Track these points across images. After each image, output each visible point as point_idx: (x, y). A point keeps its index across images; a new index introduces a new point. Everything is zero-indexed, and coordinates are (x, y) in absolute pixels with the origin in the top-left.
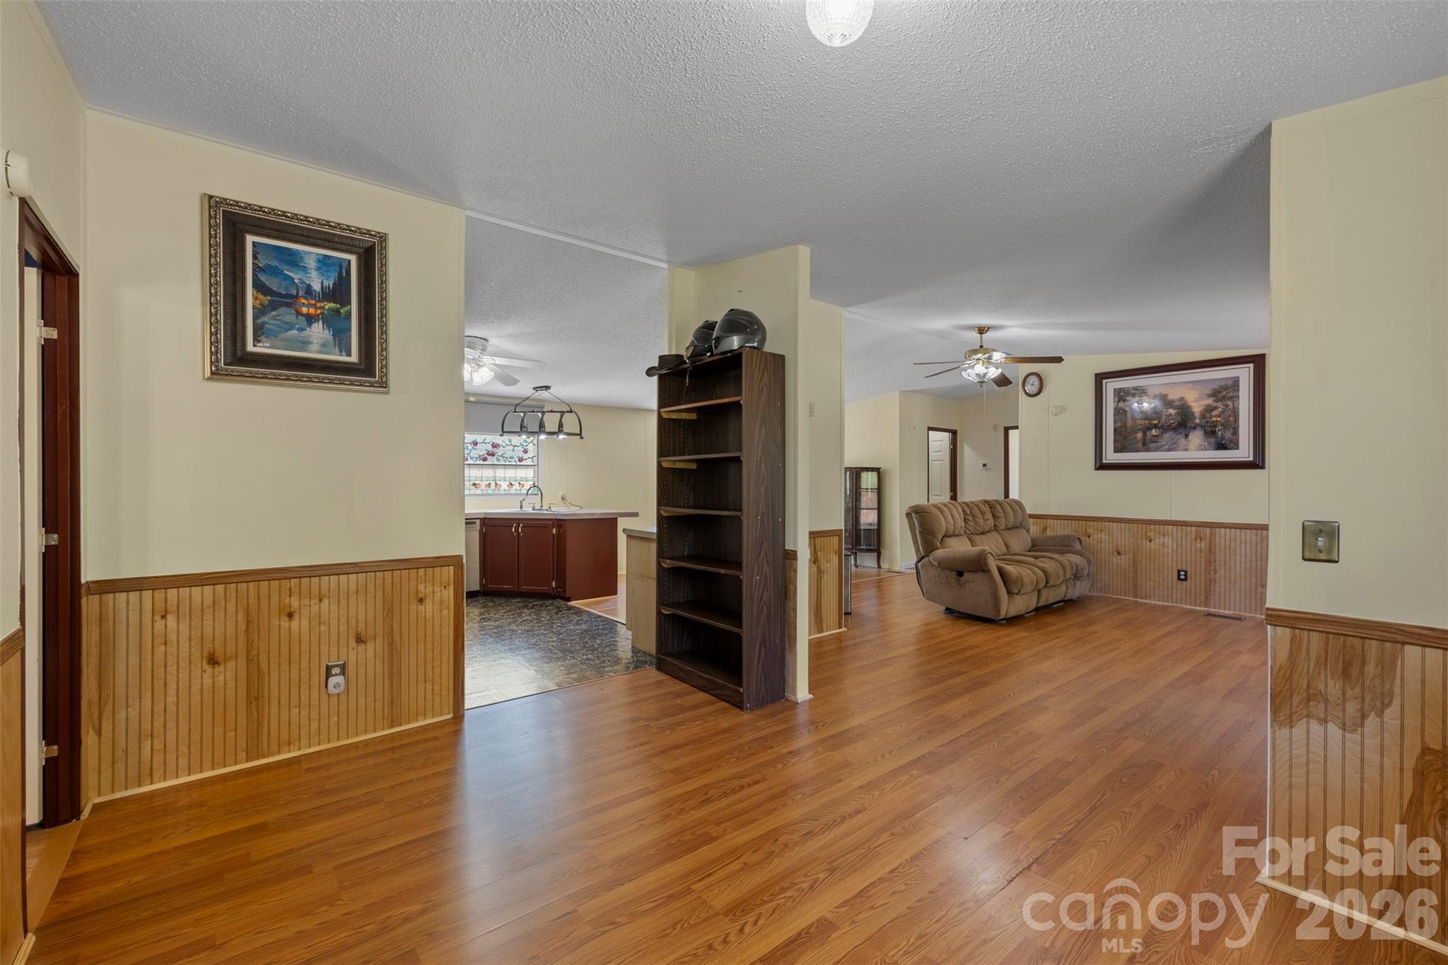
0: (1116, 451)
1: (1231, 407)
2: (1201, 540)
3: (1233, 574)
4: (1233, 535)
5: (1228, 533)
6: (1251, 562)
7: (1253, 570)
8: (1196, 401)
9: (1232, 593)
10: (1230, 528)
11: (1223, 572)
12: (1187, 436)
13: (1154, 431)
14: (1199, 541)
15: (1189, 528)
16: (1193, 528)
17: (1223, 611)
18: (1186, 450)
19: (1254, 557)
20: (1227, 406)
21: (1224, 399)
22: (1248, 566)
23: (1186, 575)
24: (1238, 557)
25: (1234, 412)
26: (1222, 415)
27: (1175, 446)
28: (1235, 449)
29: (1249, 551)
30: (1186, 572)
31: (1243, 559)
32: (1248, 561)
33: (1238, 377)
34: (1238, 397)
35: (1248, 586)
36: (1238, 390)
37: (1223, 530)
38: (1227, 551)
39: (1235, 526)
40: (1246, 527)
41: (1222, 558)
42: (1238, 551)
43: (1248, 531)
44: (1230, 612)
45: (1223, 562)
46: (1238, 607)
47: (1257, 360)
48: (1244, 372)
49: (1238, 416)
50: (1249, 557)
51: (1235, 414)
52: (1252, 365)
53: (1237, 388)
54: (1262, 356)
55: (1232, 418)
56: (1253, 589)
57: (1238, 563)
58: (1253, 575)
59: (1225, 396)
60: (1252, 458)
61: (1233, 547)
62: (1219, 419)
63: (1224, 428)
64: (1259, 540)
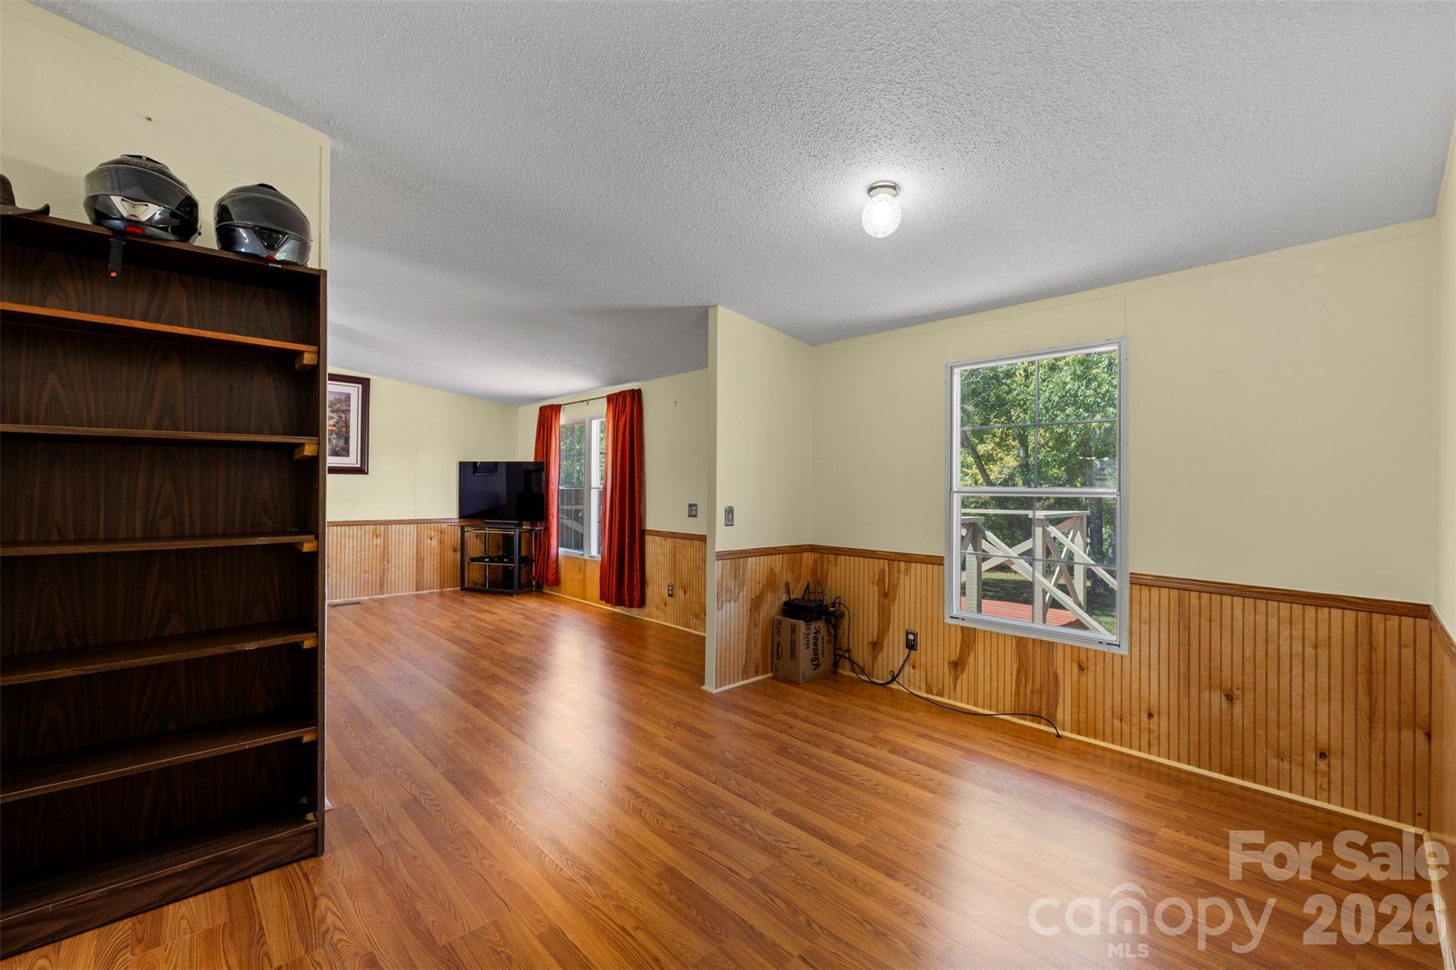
1: (344, 419)
3: (343, 566)
4: (343, 532)
5: (339, 530)
6: (357, 554)
7: (359, 559)
9: (342, 583)
10: (341, 526)
11: (334, 565)
17: (335, 601)
19: (359, 549)
20: (341, 418)
21: (339, 411)
22: (355, 557)
24: (347, 551)
25: (346, 424)
26: (337, 425)
28: (347, 456)
29: (355, 544)
31: (351, 551)
32: (355, 553)
33: (350, 394)
34: (349, 411)
35: (354, 574)
36: (349, 406)
37: (335, 528)
38: (339, 546)
39: (346, 524)
40: (353, 523)
41: (334, 553)
42: (347, 545)
43: (355, 527)
44: (341, 600)
45: (334, 557)
46: (346, 594)
47: (365, 383)
48: (354, 391)
49: (349, 427)
50: (355, 549)
51: (347, 427)
52: (360, 386)
53: (348, 403)
54: (368, 380)
55: (344, 429)
56: (359, 576)
57: (347, 556)
58: (359, 565)
59: (338, 409)
60: (359, 465)
61: (343, 542)
62: (334, 428)
63: (338, 437)
64: (363, 535)
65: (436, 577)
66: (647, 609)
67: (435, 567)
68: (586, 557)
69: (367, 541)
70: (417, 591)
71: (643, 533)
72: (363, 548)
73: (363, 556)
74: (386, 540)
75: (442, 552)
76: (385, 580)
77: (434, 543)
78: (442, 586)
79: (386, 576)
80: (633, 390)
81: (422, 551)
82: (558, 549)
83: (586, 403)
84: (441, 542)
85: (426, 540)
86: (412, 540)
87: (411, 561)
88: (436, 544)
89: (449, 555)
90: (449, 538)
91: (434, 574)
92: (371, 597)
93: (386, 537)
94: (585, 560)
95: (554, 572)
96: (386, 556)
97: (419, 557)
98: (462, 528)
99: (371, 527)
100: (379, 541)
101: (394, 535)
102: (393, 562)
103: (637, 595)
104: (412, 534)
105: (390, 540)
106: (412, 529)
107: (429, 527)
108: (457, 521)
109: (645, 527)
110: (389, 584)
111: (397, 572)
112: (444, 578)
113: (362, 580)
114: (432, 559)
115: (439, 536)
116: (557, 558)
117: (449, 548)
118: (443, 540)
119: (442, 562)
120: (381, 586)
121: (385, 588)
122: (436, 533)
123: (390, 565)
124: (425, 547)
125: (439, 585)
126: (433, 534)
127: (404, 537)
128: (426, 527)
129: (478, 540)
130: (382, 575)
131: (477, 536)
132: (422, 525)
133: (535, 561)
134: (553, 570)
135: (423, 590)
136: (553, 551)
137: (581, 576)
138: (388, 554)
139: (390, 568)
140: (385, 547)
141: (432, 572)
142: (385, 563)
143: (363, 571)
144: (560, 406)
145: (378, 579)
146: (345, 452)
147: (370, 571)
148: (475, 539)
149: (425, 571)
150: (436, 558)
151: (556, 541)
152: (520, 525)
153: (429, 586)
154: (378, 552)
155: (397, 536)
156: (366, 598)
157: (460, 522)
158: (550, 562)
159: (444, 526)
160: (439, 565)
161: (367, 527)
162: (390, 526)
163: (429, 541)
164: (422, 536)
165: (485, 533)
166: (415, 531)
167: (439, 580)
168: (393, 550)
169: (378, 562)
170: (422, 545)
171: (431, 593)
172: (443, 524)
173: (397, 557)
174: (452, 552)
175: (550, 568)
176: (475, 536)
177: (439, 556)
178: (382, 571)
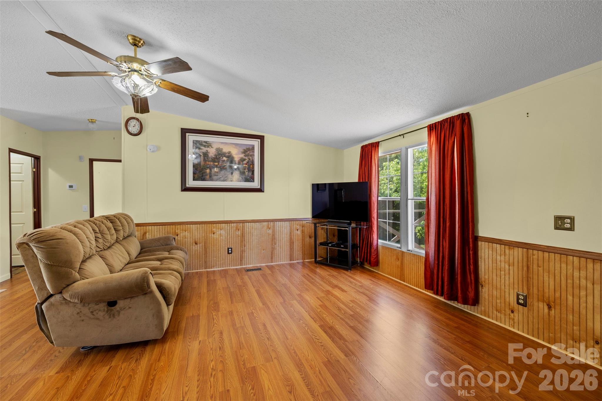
0: (194, 180)
1: (251, 160)
2: (238, 230)
3: (252, 246)
4: (252, 226)
5: (250, 225)
7: (260, 242)
8: (236, 154)
9: (252, 256)
10: (251, 222)
11: (248, 246)
12: (232, 173)
13: (216, 169)
14: (237, 231)
15: (233, 224)
16: (235, 224)
18: (232, 181)
19: (260, 236)
20: (250, 159)
21: (248, 156)
23: (231, 251)
24: (254, 237)
25: (252, 163)
27: (226, 179)
28: (252, 182)
29: (258, 233)
30: (231, 249)
31: (256, 238)
32: (258, 238)
33: (254, 145)
34: (254, 155)
35: (258, 251)
36: (254, 152)
37: (248, 223)
38: (250, 235)
39: (253, 221)
40: (257, 221)
41: (248, 238)
42: (254, 233)
43: (258, 223)
44: (251, 266)
45: (248, 240)
46: (254, 262)
47: (261, 138)
48: (256, 143)
49: (254, 165)
50: (258, 236)
51: (253, 164)
52: (259, 140)
53: (253, 151)
54: (263, 137)
55: (251, 166)
56: (260, 252)
57: (254, 240)
58: (260, 245)
59: (248, 154)
60: (259, 187)
61: (252, 232)
62: (246, 165)
63: (249, 171)
64: (262, 228)
65: (300, 253)
66: (481, 307)
67: (300, 247)
68: (404, 250)
69: (264, 231)
70: (290, 261)
71: (476, 239)
72: (262, 235)
73: (262, 240)
74: (274, 231)
75: (303, 238)
76: (274, 255)
77: (299, 232)
78: (304, 259)
79: (274, 252)
80: (462, 114)
81: (293, 237)
82: (377, 241)
83: (402, 136)
84: (303, 232)
85: (295, 231)
86: (287, 231)
87: (287, 244)
88: (300, 233)
89: (307, 240)
90: (307, 230)
91: (299, 251)
92: (266, 264)
93: (274, 229)
94: (403, 252)
95: (375, 256)
96: (274, 240)
97: (291, 241)
98: (315, 224)
99: (266, 223)
100: (270, 231)
101: (278, 228)
102: (278, 244)
103: (471, 294)
104: (287, 227)
105: (276, 231)
106: (287, 224)
107: (296, 223)
108: (311, 219)
109: (478, 234)
110: (276, 256)
111: (280, 250)
112: (305, 254)
113: (262, 254)
114: (298, 242)
115: (302, 229)
116: (377, 247)
117: (307, 236)
118: (304, 231)
119: (303, 245)
120: (272, 258)
121: (274, 259)
122: (300, 227)
123: (276, 246)
124: (294, 235)
125: (302, 258)
126: (298, 227)
127: (283, 229)
128: (294, 223)
129: (323, 231)
130: (272, 251)
131: (322, 229)
132: (293, 222)
133: (360, 247)
134: (374, 255)
135: (293, 261)
136: (375, 243)
137: (399, 263)
138: (275, 239)
139: (276, 247)
140: (273, 235)
141: (298, 250)
142: (274, 245)
143: (262, 249)
144: (379, 142)
145: (270, 254)
146: (252, 179)
147: (266, 249)
148: (321, 231)
149: (294, 249)
150: (300, 242)
151: (376, 236)
152: (350, 224)
153: (296, 259)
154: (270, 238)
155: (280, 228)
156: (264, 265)
157: (313, 220)
158: (373, 250)
159: (304, 222)
160: (302, 245)
161: (264, 223)
162: (276, 222)
163: (296, 232)
164: (293, 229)
165: (327, 228)
166: (289, 225)
167: (302, 255)
168: (278, 237)
169: (270, 243)
170: (292, 234)
171: (297, 263)
172: (304, 221)
173: (280, 241)
174: (309, 238)
175: (373, 254)
176: (321, 229)
177: (302, 240)
178: (272, 249)
